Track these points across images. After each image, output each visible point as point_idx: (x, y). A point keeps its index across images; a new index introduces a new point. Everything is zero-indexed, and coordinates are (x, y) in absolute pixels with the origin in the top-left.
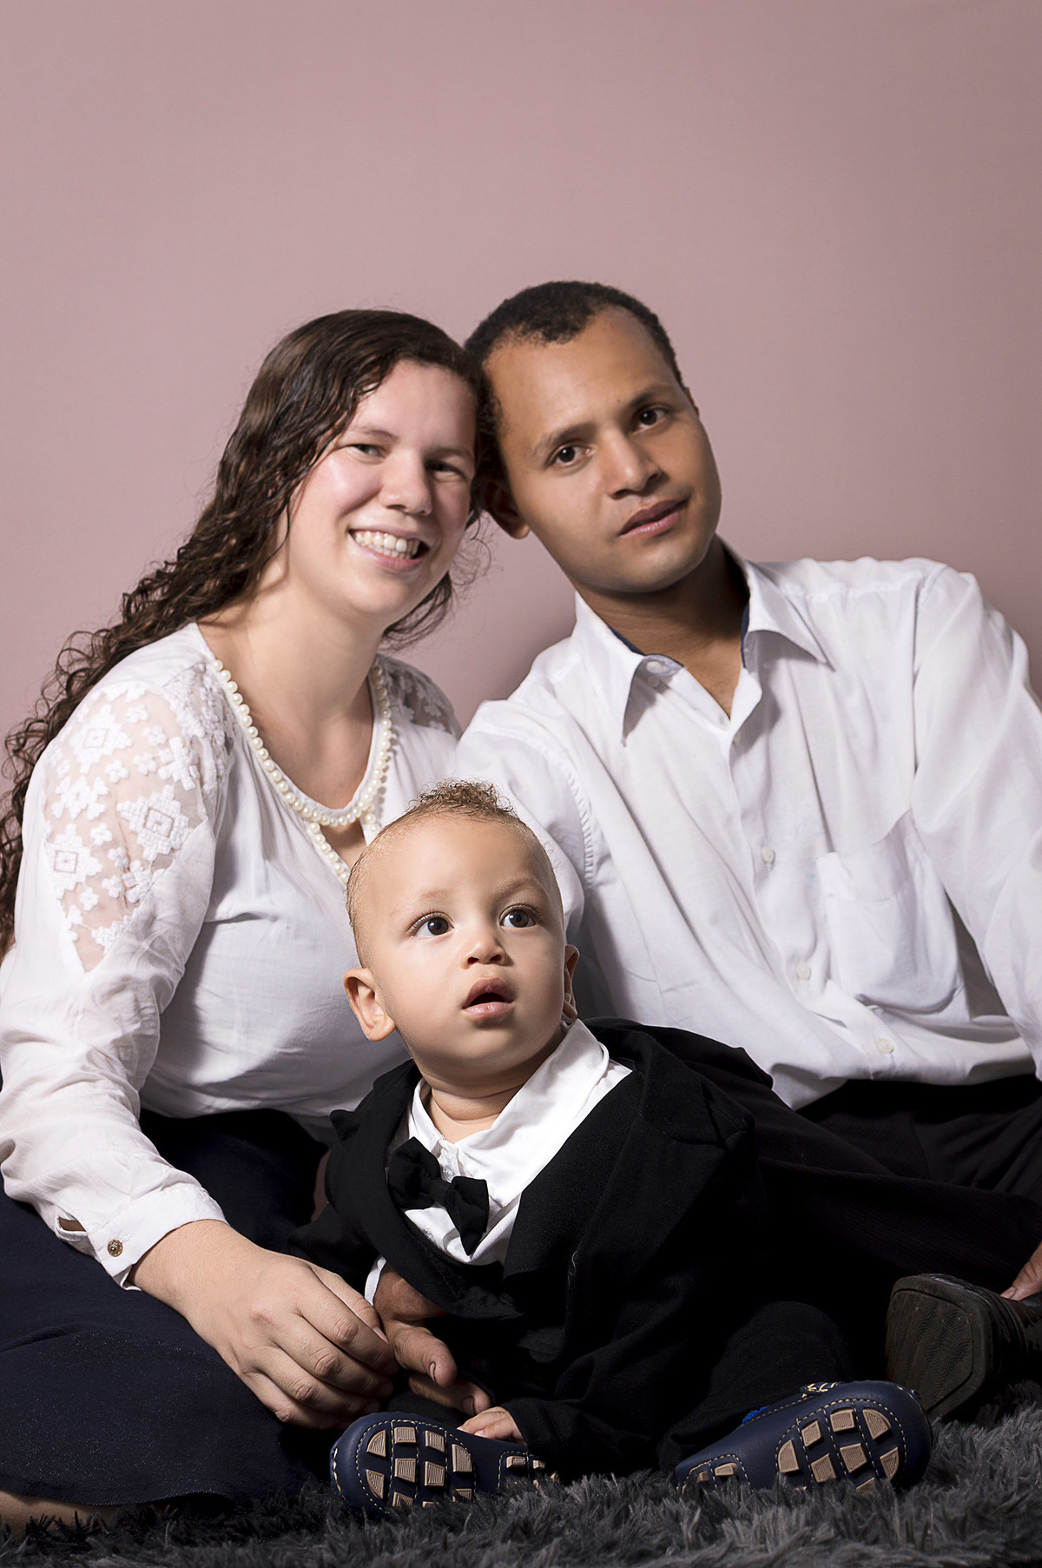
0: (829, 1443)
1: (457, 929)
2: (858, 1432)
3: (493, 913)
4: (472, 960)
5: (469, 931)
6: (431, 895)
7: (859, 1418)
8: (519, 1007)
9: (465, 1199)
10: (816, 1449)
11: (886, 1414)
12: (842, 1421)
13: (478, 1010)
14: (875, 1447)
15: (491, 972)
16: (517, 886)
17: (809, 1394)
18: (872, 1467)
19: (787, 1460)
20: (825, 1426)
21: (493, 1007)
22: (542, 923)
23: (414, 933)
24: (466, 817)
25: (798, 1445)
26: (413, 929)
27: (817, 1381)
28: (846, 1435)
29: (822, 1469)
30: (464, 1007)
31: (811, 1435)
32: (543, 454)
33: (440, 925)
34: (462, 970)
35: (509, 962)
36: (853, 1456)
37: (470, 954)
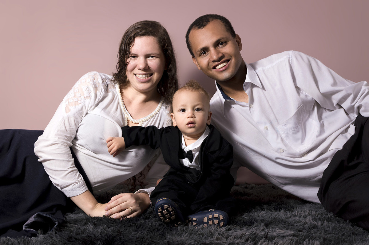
0: (213, 219)
1: (186, 112)
2: (218, 218)
3: (193, 109)
4: (188, 117)
5: (189, 112)
6: (183, 105)
7: (219, 216)
8: (196, 125)
9: (189, 154)
10: (210, 219)
11: (223, 216)
12: (216, 216)
13: (189, 125)
14: (220, 221)
15: (192, 120)
16: (198, 105)
17: (211, 210)
18: (219, 224)
19: (205, 220)
20: (213, 216)
21: (192, 125)
22: (202, 110)
23: (180, 111)
24: (190, 91)
25: (208, 218)
26: (180, 110)
27: (212, 209)
28: (216, 218)
29: (211, 223)
30: (187, 125)
31: (210, 217)
32: (199, 53)
33: (184, 110)
34: (187, 119)
35: (195, 117)
36: (216, 222)
37: (188, 116)
